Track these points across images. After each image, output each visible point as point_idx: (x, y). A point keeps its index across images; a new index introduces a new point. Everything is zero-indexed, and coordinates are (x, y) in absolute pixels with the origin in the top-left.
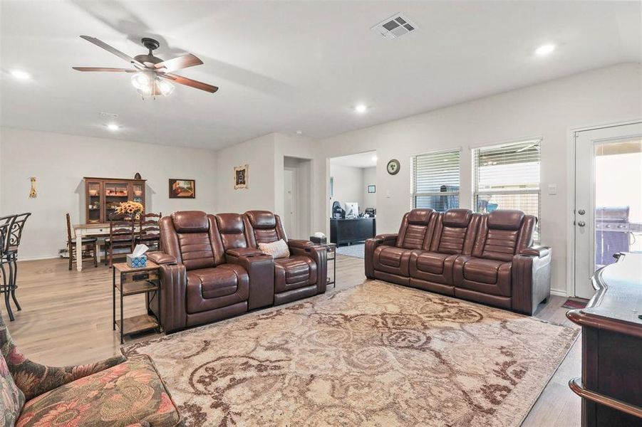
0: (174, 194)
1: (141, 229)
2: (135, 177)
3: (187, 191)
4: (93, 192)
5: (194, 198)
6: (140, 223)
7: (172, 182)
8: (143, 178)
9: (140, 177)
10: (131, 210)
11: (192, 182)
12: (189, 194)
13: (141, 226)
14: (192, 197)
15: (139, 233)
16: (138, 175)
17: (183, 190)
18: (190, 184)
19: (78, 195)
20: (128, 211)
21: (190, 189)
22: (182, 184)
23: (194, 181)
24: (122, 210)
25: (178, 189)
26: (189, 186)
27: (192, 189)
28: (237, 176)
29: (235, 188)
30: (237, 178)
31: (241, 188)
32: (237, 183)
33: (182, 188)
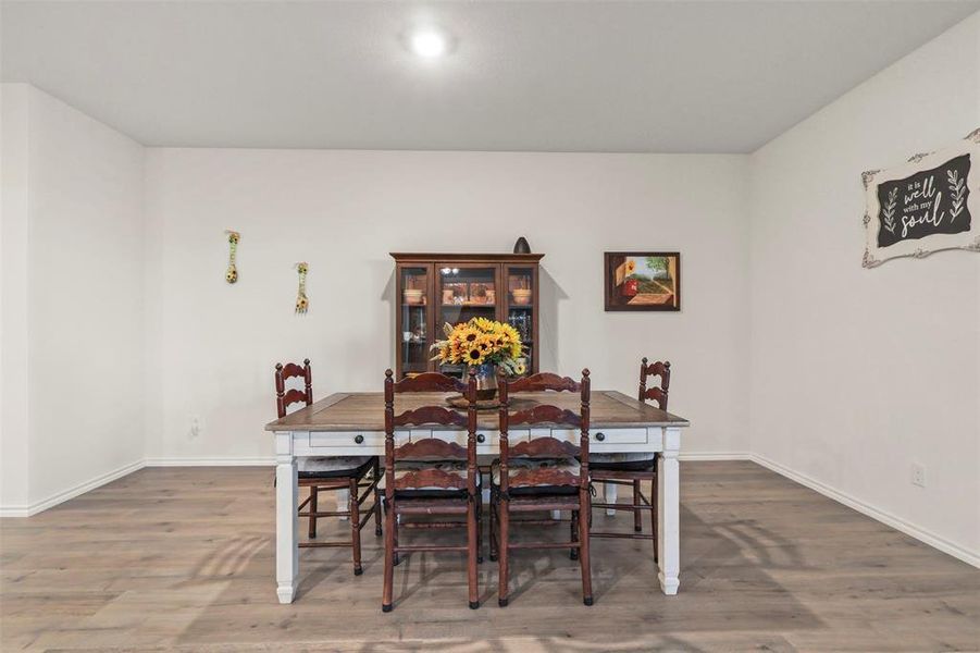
0: (618, 297)
1: (504, 444)
2: (516, 249)
3: (656, 289)
4: (413, 295)
5: (677, 309)
6: (504, 416)
7: (614, 260)
8: (534, 251)
9: (527, 248)
10: (475, 355)
11: (672, 260)
12: (661, 299)
13: (504, 427)
14: (672, 306)
15: (496, 461)
16: (522, 242)
17: (646, 285)
18: (667, 268)
20: (467, 357)
21: (666, 280)
22: (642, 268)
23: (677, 255)
24: (449, 350)
25: (631, 281)
26: (662, 271)
27: (673, 281)
28: (883, 207)
29: (868, 263)
30: (881, 217)
31: (921, 255)
32: (886, 239)
33: (642, 279)
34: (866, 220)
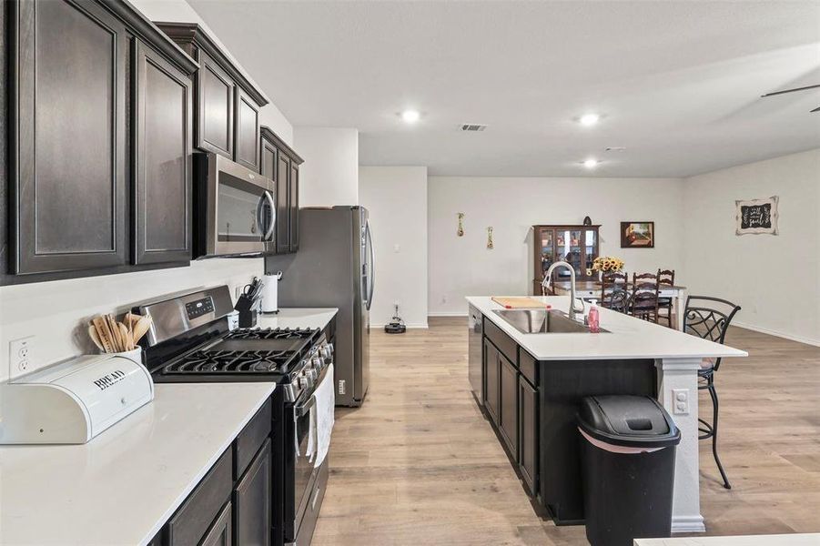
0: (627, 242)
2: (585, 222)
3: (644, 238)
4: (546, 242)
5: (653, 247)
7: (625, 225)
9: (590, 221)
11: (651, 225)
12: (646, 242)
14: (650, 245)
16: (587, 219)
17: (639, 236)
18: (648, 228)
19: (526, 245)
21: (648, 234)
22: (637, 229)
23: (653, 223)
25: (632, 234)
26: (646, 230)
27: (650, 234)
28: (743, 214)
29: (738, 234)
30: (743, 217)
31: (756, 234)
32: (744, 226)
33: (637, 234)
34: (737, 218)
